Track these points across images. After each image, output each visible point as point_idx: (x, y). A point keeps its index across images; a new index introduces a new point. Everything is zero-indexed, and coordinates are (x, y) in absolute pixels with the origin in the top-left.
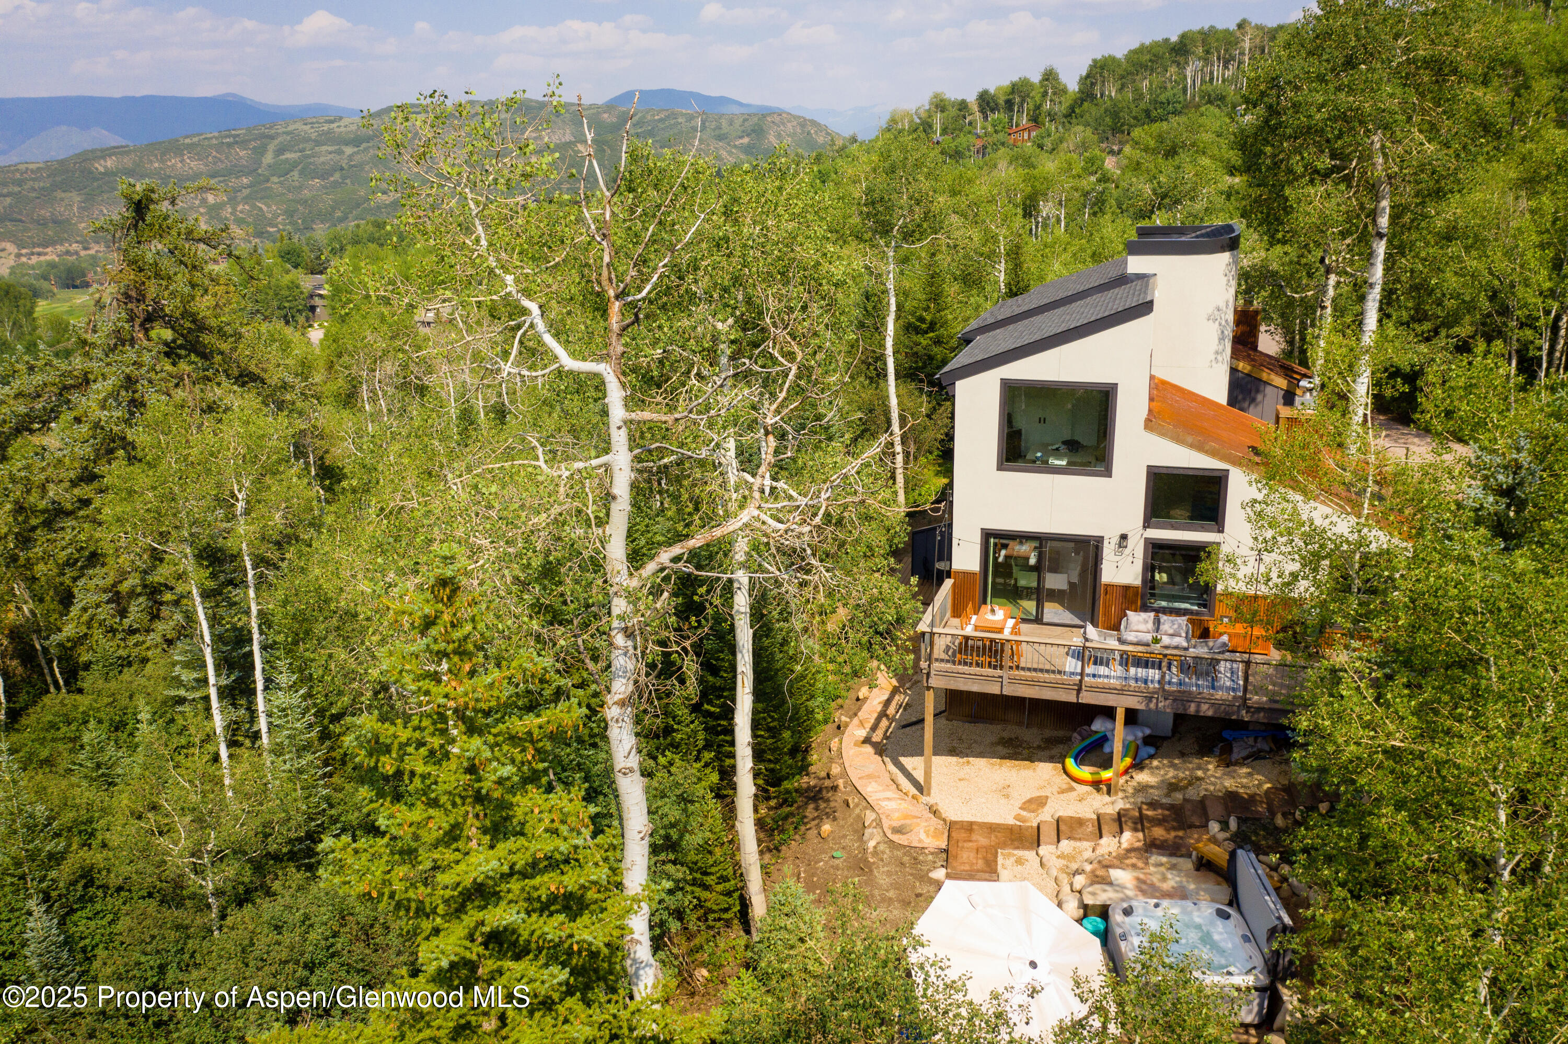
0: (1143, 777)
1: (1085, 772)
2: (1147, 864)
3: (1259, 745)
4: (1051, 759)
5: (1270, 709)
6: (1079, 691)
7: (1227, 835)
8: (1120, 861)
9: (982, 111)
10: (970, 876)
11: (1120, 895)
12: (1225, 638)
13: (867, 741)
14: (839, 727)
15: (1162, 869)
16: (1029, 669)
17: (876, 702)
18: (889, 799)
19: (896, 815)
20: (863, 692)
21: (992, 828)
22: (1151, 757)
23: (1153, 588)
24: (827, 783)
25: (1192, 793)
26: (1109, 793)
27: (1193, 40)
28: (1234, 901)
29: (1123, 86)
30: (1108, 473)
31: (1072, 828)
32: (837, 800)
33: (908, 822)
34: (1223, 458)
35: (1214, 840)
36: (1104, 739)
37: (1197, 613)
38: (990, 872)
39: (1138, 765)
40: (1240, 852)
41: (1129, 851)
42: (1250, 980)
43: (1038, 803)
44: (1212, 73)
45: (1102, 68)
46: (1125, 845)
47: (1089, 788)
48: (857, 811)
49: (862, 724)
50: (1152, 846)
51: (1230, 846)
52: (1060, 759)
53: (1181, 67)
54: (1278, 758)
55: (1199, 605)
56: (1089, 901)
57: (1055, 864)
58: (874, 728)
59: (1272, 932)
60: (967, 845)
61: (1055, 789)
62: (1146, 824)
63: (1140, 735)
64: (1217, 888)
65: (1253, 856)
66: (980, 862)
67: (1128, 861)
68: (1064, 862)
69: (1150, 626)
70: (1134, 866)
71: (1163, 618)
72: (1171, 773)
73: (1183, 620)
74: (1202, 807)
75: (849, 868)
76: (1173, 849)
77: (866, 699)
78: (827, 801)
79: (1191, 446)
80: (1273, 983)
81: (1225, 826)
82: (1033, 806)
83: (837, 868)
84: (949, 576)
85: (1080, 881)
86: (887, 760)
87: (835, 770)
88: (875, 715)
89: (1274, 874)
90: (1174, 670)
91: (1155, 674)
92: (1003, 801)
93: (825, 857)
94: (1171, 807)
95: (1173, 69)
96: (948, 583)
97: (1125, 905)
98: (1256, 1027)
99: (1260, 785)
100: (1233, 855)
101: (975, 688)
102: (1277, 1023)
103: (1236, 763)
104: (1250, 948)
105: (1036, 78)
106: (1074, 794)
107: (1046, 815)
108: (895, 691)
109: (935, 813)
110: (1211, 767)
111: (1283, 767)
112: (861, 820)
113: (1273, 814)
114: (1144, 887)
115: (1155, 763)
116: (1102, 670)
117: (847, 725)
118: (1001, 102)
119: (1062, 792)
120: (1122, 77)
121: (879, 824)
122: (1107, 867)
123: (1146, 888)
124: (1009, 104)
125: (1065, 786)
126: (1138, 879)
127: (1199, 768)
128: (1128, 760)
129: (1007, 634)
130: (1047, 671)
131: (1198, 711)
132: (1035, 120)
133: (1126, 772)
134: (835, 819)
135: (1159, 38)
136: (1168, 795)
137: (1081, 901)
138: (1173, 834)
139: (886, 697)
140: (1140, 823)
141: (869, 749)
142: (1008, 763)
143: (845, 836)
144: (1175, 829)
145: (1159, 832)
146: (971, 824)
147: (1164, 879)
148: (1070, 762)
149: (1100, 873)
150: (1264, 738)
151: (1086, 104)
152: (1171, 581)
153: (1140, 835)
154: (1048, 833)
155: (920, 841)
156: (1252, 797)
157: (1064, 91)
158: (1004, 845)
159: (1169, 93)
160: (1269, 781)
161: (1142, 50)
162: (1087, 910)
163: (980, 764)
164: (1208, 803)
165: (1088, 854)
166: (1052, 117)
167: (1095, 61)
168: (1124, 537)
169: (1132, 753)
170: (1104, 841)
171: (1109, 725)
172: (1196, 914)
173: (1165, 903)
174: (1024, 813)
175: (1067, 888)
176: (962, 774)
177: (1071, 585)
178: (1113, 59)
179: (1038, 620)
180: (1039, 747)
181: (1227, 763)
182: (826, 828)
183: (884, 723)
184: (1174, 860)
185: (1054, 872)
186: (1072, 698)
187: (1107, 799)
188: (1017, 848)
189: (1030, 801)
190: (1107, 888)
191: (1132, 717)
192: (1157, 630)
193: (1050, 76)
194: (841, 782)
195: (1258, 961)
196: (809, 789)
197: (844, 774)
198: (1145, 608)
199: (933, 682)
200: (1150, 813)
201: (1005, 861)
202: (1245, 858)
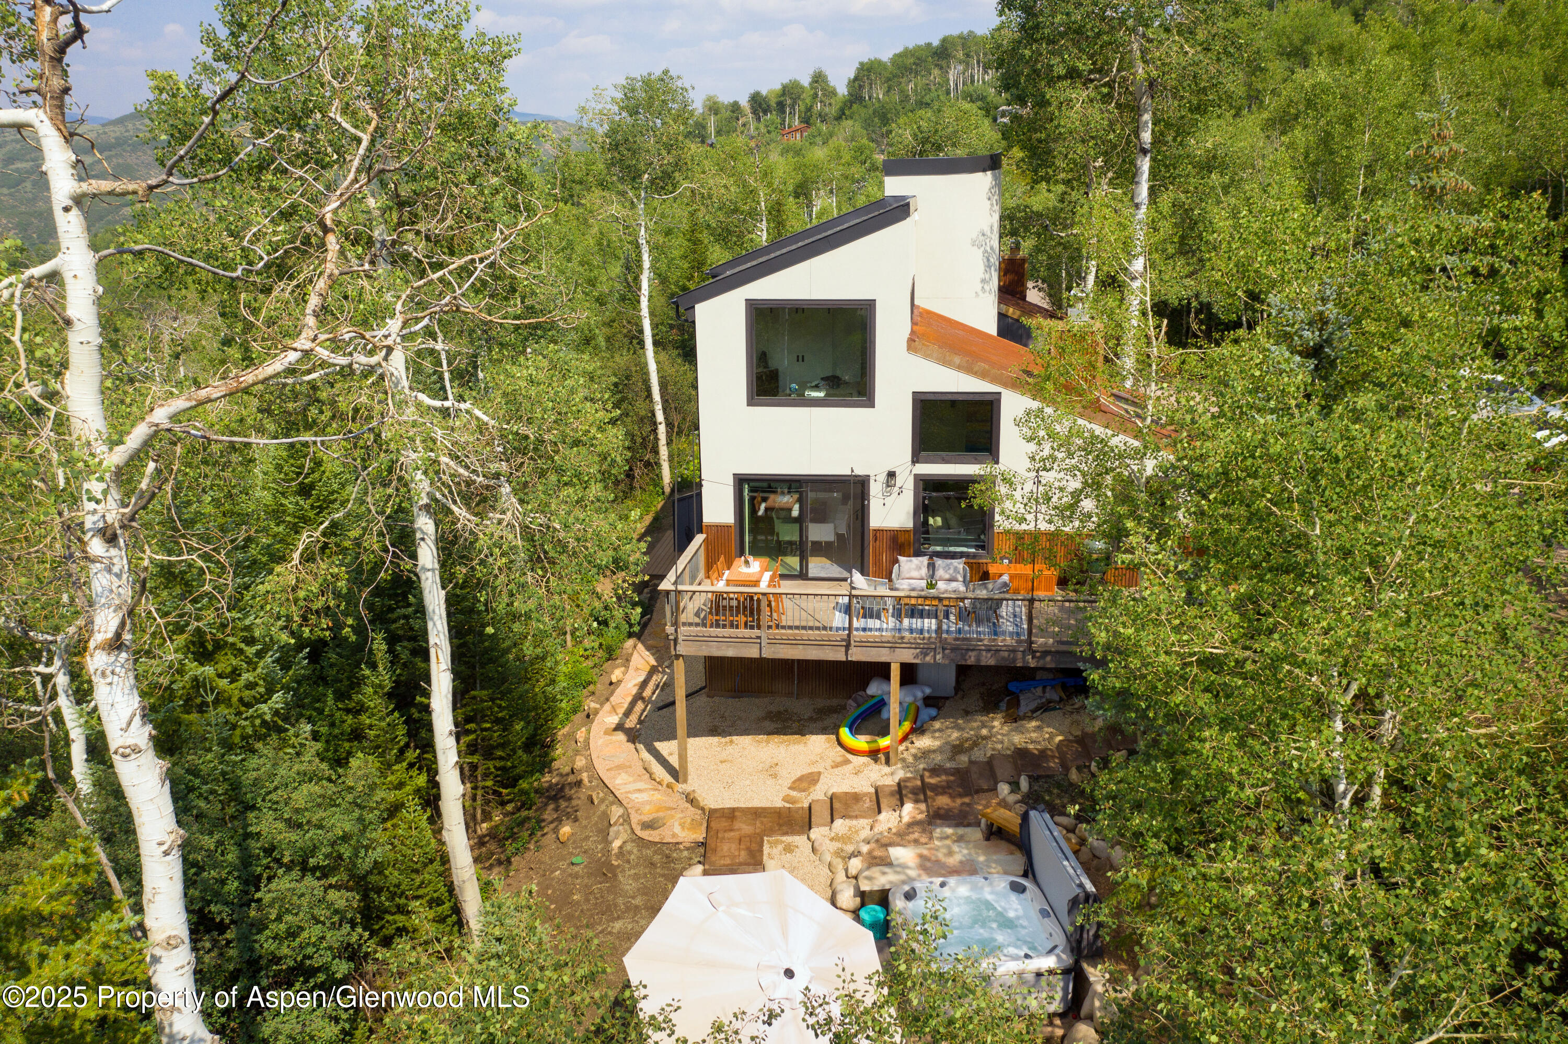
0: (924, 742)
1: (861, 742)
2: (931, 838)
3: (1048, 695)
4: (824, 731)
5: (1057, 652)
6: (848, 647)
7: (1018, 797)
8: (901, 837)
9: (754, 112)
10: (732, 870)
11: (902, 877)
12: (1005, 578)
13: (619, 727)
14: (588, 716)
15: (948, 842)
16: (790, 627)
17: (630, 685)
18: (640, 791)
19: (648, 807)
20: (616, 675)
21: (756, 813)
22: (933, 719)
23: (927, 532)
24: (571, 779)
25: (979, 755)
26: (888, 762)
27: (954, 44)
28: (1029, 872)
29: (889, 89)
30: (871, 404)
31: (847, 806)
32: (579, 798)
33: (661, 814)
34: (993, 380)
35: (1004, 804)
36: (881, 704)
37: (974, 556)
38: (755, 863)
39: (918, 729)
40: (1032, 813)
41: (910, 825)
42: (1049, 962)
43: (810, 780)
44: (972, 76)
45: (869, 70)
46: (906, 819)
47: (866, 759)
48: (603, 807)
49: (614, 709)
50: (937, 817)
51: (1021, 808)
52: (834, 730)
53: (944, 71)
54: (1068, 708)
55: (977, 547)
56: (865, 886)
57: (828, 848)
58: (627, 714)
59: (1074, 903)
60: (727, 835)
61: (829, 763)
62: (929, 793)
63: (920, 695)
64: (1010, 857)
65: (1047, 816)
66: (743, 853)
67: (912, 837)
68: (838, 845)
69: (924, 571)
70: (916, 842)
71: (939, 562)
72: (955, 734)
73: (959, 564)
74: (989, 768)
75: (590, 875)
76: (960, 819)
77: (620, 682)
78: (570, 799)
79: (959, 368)
80: (1077, 962)
81: (1015, 786)
82: (804, 785)
83: (576, 876)
84: (700, 531)
85: (856, 864)
86: (641, 747)
87: (580, 762)
88: (629, 699)
89: (1071, 835)
90: (952, 618)
91: (930, 624)
92: (770, 782)
93: (563, 865)
94: (957, 772)
95: (936, 72)
96: (699, 539)
97: (907, 888)
98: (1062, 1016)
99: (1052, 737)
100: (1025, 818)
101: (730, 652)
102: (1084, 1011)
103: (1024, 718)
104: (1050, 925)
105: (805, 81)
106: (850, 767)
107: (819, 793)
108: (653, 671)
109: (691, 800)
110: (996, 723)
111: (1075, 716)
112: (606, 816)
113: (1067, 769)
114: (928, 864)
115: (937, 725)
116: (873, 623)
117: (596, 712)
118: (773, 103)
119: (836, 765)
120: (889, 80)
121: (626, 819)
122: (886, 846)
123: (929, 866)
124: (781, 106)
125: (839, 759)
126: (921, 856)
127: (984, 726)
128: (907, 725)
129: (763, 586)
130: (811, 628)
131: (978, 660)
132: (807, 121)
133: (905, 738)
134: (576, 820)
135: (922, 42)
136: (952, 759)
137: (857, 888)
138: (959, 801)
139: (642, 679)
140: (921, 793)
141: (621, 737)
142: (776, 738)
143: (587, 838)
144: (961, 796)
145: (943, 801)
146: (733, 810)
147: (950, 853)
148: (844, 732)
149: (877, 853)
150: (1053, 687)
151: (855, 106)
152: (946, 525)
153: (923, 806)
154: (820, 813)
155: (674, 835)
156: (1043, 752)
157: (834, 93)
158: (770, 832)
159: (934, 94)
160: (1061, 734)
161: (906, 53)
162: (864, 898)
163: (745, 743)
164: (996, 763)
165: (865, 833)
166: (823, 118)
167: (862, 64)
168: (891, 475)
169: (911, 716)
170: (883, 816)
171: (884, 687)
172: (987, 889)
173: (952, 881)
174: (794, 794)
175: (841, 876)
176: (724, 755)
177: (839, 537)
178: (879, 62)
179: (803, 575)
180: (811, 719)
181: (1014, 718)
182: (566, 830)
183: (640, 706)
184: (961, 831)
185: (828, 858)
186: (840, 656)
187: (887, 769)
188: (786, 834)
189: (800, 779)
190: (886, 869)
191: (909, 674)
192: (932, 576)
193: (819, 78)
194: (585, 776)
195: (1060, 939)
196: (551, 786)
197: (590, 767)
198: (918, 554)
199: (682, 649)
200: (933, 781)
201: (771, 850)
202: (1039, 821)
